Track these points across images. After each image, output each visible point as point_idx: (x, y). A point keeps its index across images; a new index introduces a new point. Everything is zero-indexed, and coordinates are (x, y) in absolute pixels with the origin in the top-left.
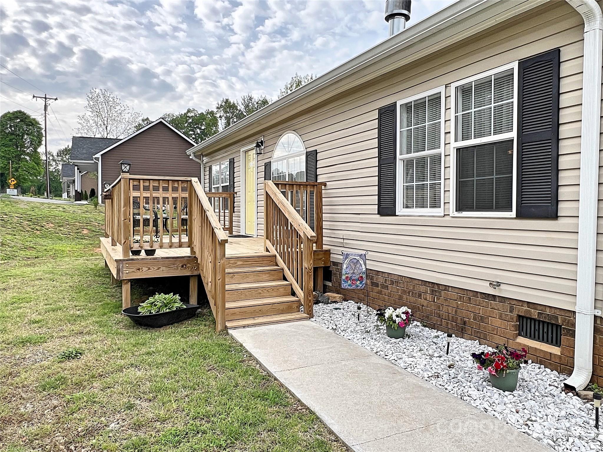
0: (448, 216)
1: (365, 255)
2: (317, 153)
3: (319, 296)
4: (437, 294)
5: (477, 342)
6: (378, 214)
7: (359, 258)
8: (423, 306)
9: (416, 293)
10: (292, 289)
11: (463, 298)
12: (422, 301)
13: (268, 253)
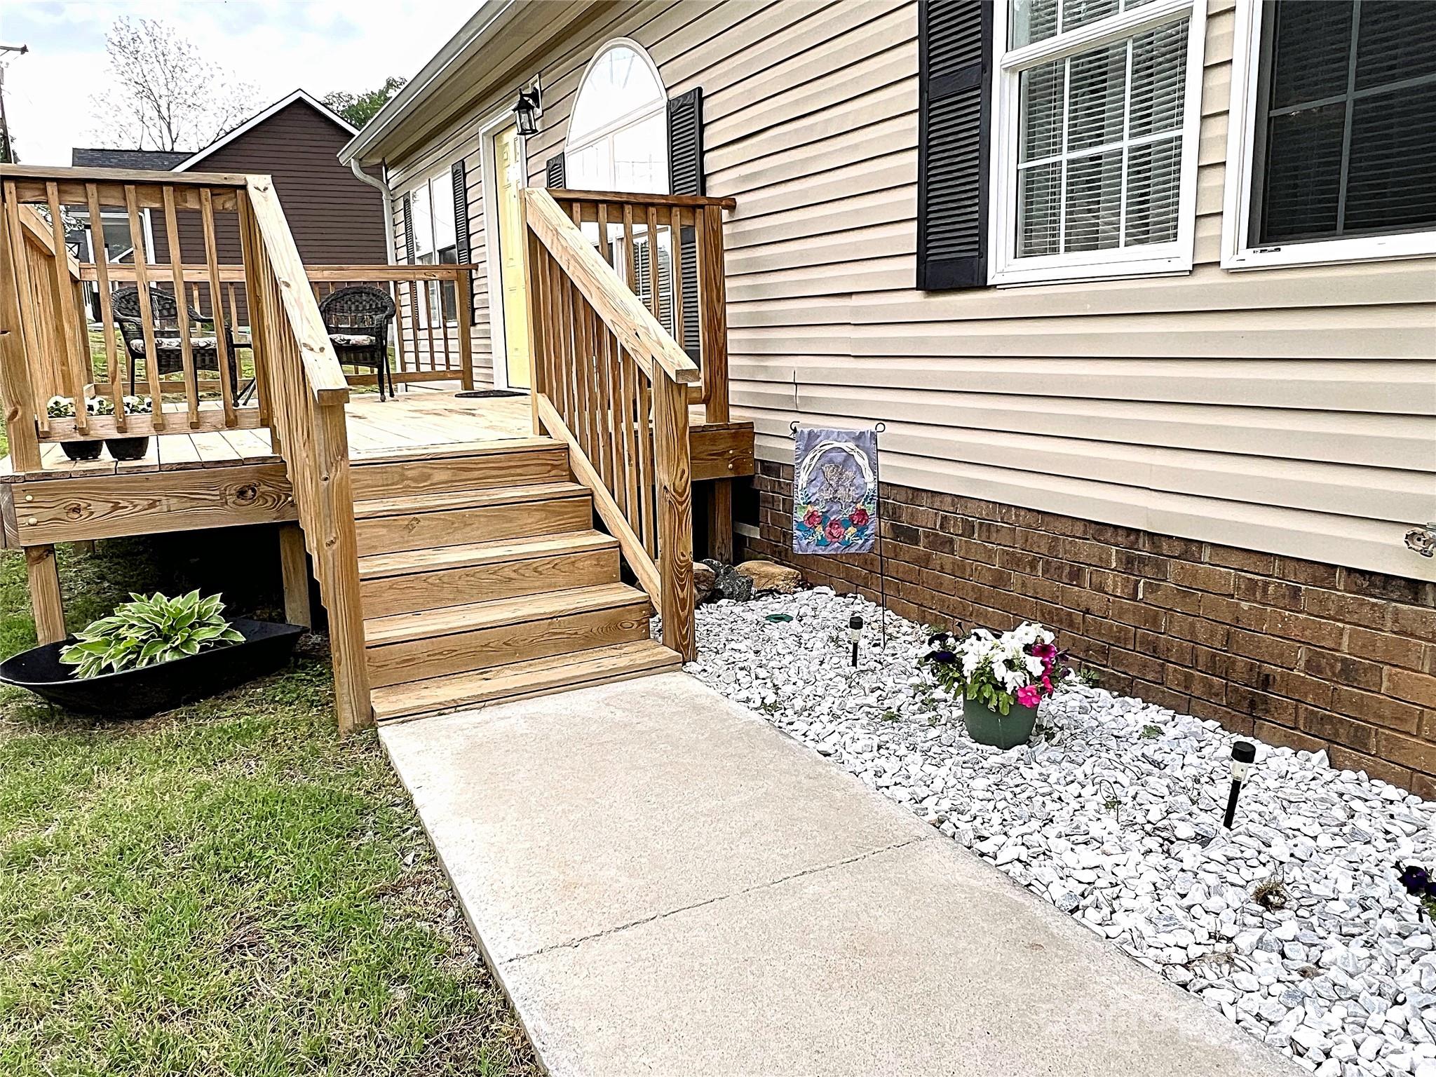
0: (1214, 270)
1: (874, 436)
2: (701, 100)
3: (717, 576)
4: (1148, 571)
5: (1322, 760)
6: (917, 289)
7: (852, 445)
8: (1087, 611)
9: (1060, 568)
10: (623, 559)
11: (1265, 590)
12: (1084, 594)
13: (544, 441)
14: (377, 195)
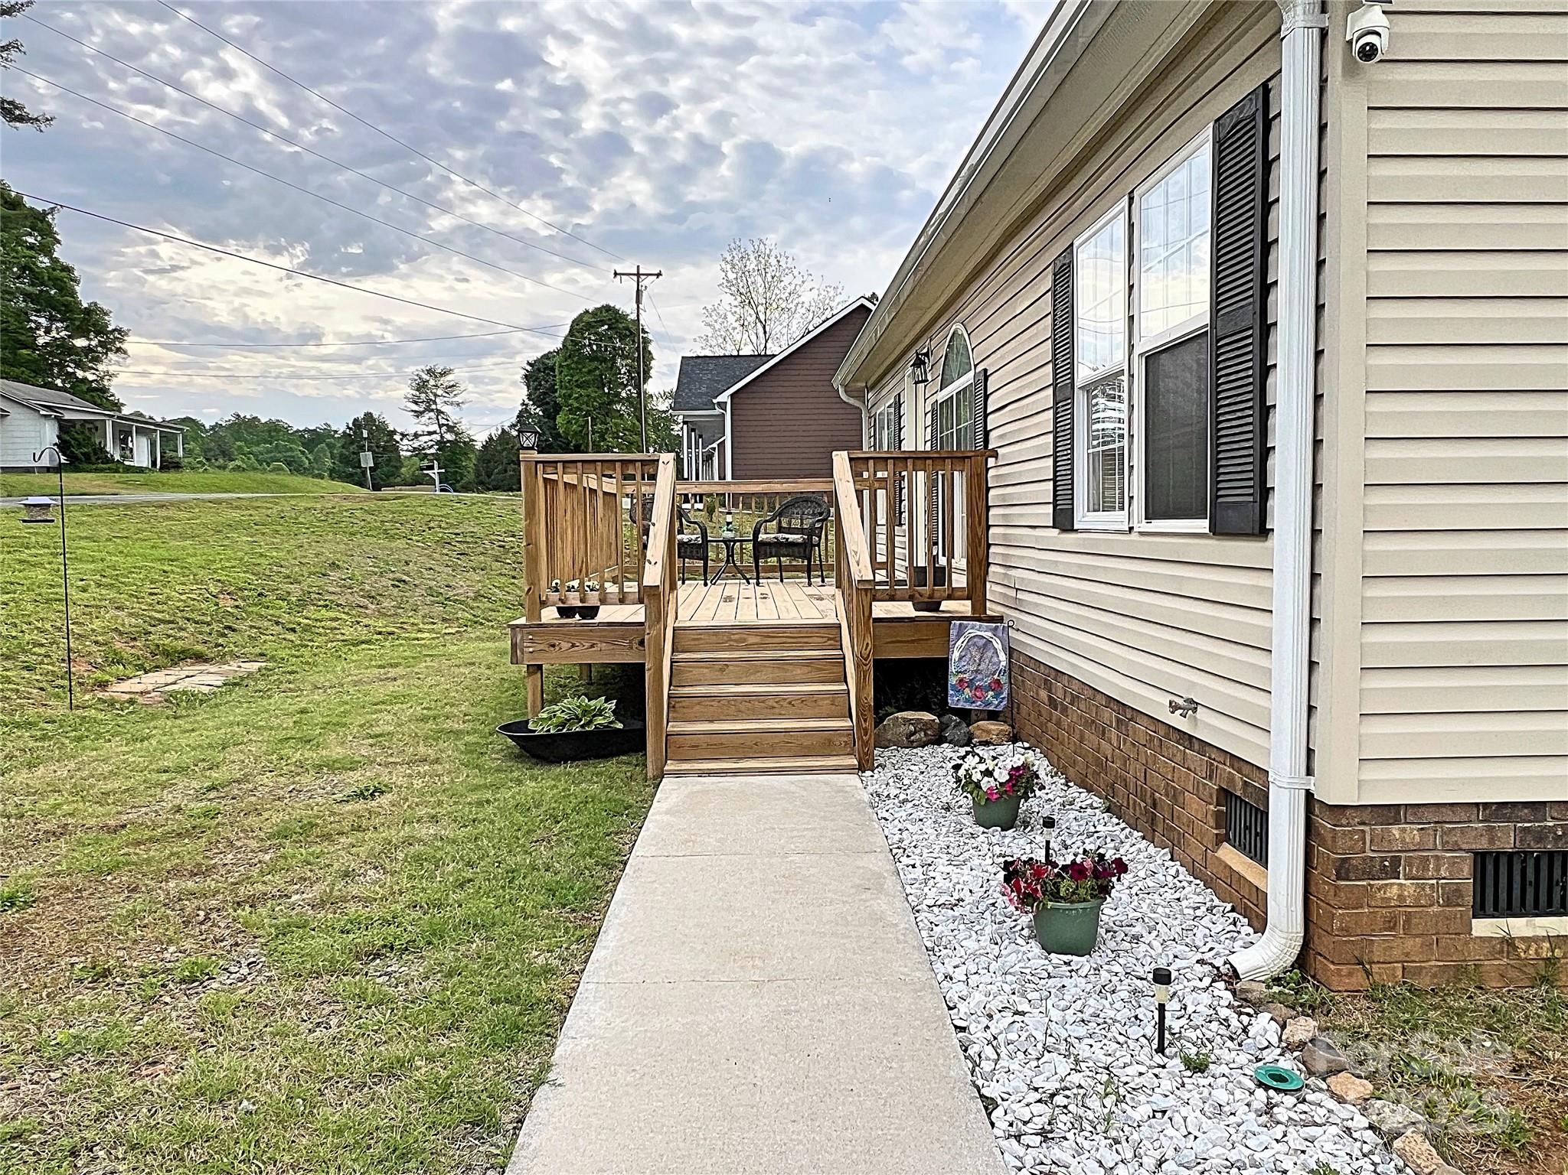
0: (1134, 531)
1: (1005, 629)
2: (986, 378)
6: (1053, 527)
7: (990, 634)
10: (849, 701)
13: (831, 620)
14: (858, 411)
